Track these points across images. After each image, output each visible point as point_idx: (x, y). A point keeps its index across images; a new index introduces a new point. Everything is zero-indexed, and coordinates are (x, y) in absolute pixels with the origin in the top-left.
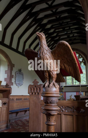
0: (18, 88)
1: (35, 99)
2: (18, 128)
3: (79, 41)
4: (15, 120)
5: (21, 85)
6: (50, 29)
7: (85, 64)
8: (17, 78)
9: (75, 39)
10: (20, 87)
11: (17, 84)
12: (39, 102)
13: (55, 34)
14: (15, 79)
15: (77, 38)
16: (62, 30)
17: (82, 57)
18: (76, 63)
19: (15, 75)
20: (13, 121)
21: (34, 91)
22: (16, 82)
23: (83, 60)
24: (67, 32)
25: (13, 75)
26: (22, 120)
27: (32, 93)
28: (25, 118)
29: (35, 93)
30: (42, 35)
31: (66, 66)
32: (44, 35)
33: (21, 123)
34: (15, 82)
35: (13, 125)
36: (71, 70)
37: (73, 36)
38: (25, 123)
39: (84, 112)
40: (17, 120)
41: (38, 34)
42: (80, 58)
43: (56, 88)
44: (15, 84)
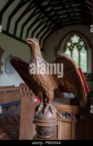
0: (9, 76)
1: (27, 101)
2: (8, 128)
3: (81, 22)
4: (5, 116)
5: (12, 73)
6: (46, 7)
7: (86, 48)
8: (7, 65)
9: (76, 20)
10: (11, 76)
11: (8, 73)
12: (32, 105)
13: (53, 13)
14: (5, 67)
15: (79, 18)
16: (61, 8)
17: (83, 40)
18: (81, 82)
19: (6, 62)
20: (3, 118)
21: (26, 91)
22: (7, 70)
23: (85, 44)
24: (67, 11)
25: (3, 63)
26: (14, 115)
27: (24, 94)
28: (17, 113)
29: (28, 94)
30: (34, 42)
31: (67, 83)
32: (37, 42)
33: (11, 119)
34: (5, 70)
35: (3, 122)
36: (74, 88)
37: (74, 16)
38: (16, 119)
39: (85, 120)
40: (7, 115)
41: (29, 41)
42: (81, 41)
43: (53, 114)
44: (5, 72)
